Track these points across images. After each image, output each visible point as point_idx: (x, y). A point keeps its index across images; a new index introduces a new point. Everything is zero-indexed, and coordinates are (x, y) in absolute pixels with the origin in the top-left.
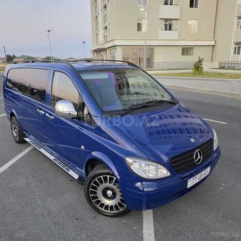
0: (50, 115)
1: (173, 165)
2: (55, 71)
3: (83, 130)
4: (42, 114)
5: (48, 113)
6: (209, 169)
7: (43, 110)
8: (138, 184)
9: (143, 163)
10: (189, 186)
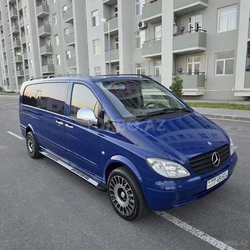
0: (70, 125)
1: (192, 166)
2: (74, 83)
3: (103, 136)
4: (61, 125)
5: (67, 123)
6: (227, 172)
7: (62, 121)
8: (159, 183)
9: (164, 163)
10: (208, 188)
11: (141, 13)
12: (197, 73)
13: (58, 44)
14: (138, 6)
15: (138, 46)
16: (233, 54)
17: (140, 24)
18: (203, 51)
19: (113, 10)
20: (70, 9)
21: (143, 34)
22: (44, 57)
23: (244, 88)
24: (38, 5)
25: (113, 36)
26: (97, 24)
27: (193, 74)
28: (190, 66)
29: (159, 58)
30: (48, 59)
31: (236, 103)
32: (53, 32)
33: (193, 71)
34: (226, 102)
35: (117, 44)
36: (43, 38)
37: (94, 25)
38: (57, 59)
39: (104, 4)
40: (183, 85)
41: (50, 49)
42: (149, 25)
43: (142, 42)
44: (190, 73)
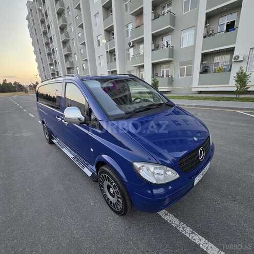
4: (60, 121)
5: (63, 120)
10: (195, 184)
11: (130, 36)
12: (167, 76)
13: (77, 59)
14: (127, 31)
15: (129, 59)
16: (191, 62)
17: (129, 44)
18: (172, 61)
19: (111, 35)
20: (83, 34)
21: (131, 50)
22: (68, 69)
23: (199, 85)
24: (61, 33)
25: (112, 53)
26: (101, 45)
27: (165, 77)
28: (163, 71)
29: (142, 66)
30: (71, 71)
31: (193, 95)
32: (73, 52)
33: (165, 75)
34: (187, 95)
35: (115, 58)
36: (67, 56)
37: (99, 45)
38: (77, 70)
39: (105, 30)
40: (159, 84)
41: (72, 63)
42: (136, 44)
43: (131, 56)
44: (163, 76)
